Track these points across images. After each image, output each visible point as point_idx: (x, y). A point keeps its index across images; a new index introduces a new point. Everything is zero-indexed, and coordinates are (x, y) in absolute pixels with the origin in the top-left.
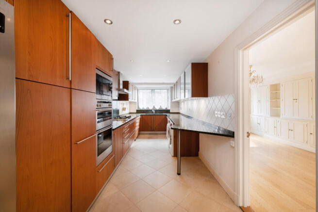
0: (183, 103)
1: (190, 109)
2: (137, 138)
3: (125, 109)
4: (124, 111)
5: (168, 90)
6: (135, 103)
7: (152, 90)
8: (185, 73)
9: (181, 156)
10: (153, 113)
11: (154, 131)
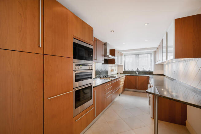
0: (167, 66)
1: (174, 72)
2: (122, 93)
3: (113, 70)
4: (112, 72)
5: (151, 54)
6: (122, 66)
7: (136, 55)
8: (167, 34)
9: (158, 119)
10: (136, 74)
11: (137, 89)
